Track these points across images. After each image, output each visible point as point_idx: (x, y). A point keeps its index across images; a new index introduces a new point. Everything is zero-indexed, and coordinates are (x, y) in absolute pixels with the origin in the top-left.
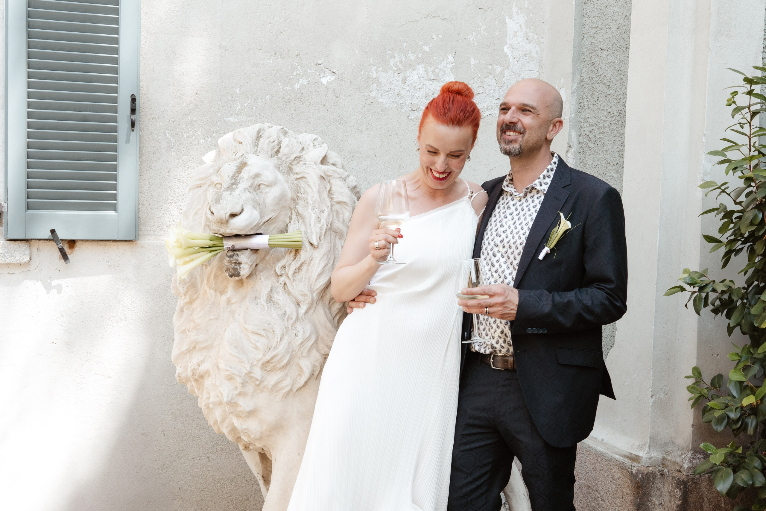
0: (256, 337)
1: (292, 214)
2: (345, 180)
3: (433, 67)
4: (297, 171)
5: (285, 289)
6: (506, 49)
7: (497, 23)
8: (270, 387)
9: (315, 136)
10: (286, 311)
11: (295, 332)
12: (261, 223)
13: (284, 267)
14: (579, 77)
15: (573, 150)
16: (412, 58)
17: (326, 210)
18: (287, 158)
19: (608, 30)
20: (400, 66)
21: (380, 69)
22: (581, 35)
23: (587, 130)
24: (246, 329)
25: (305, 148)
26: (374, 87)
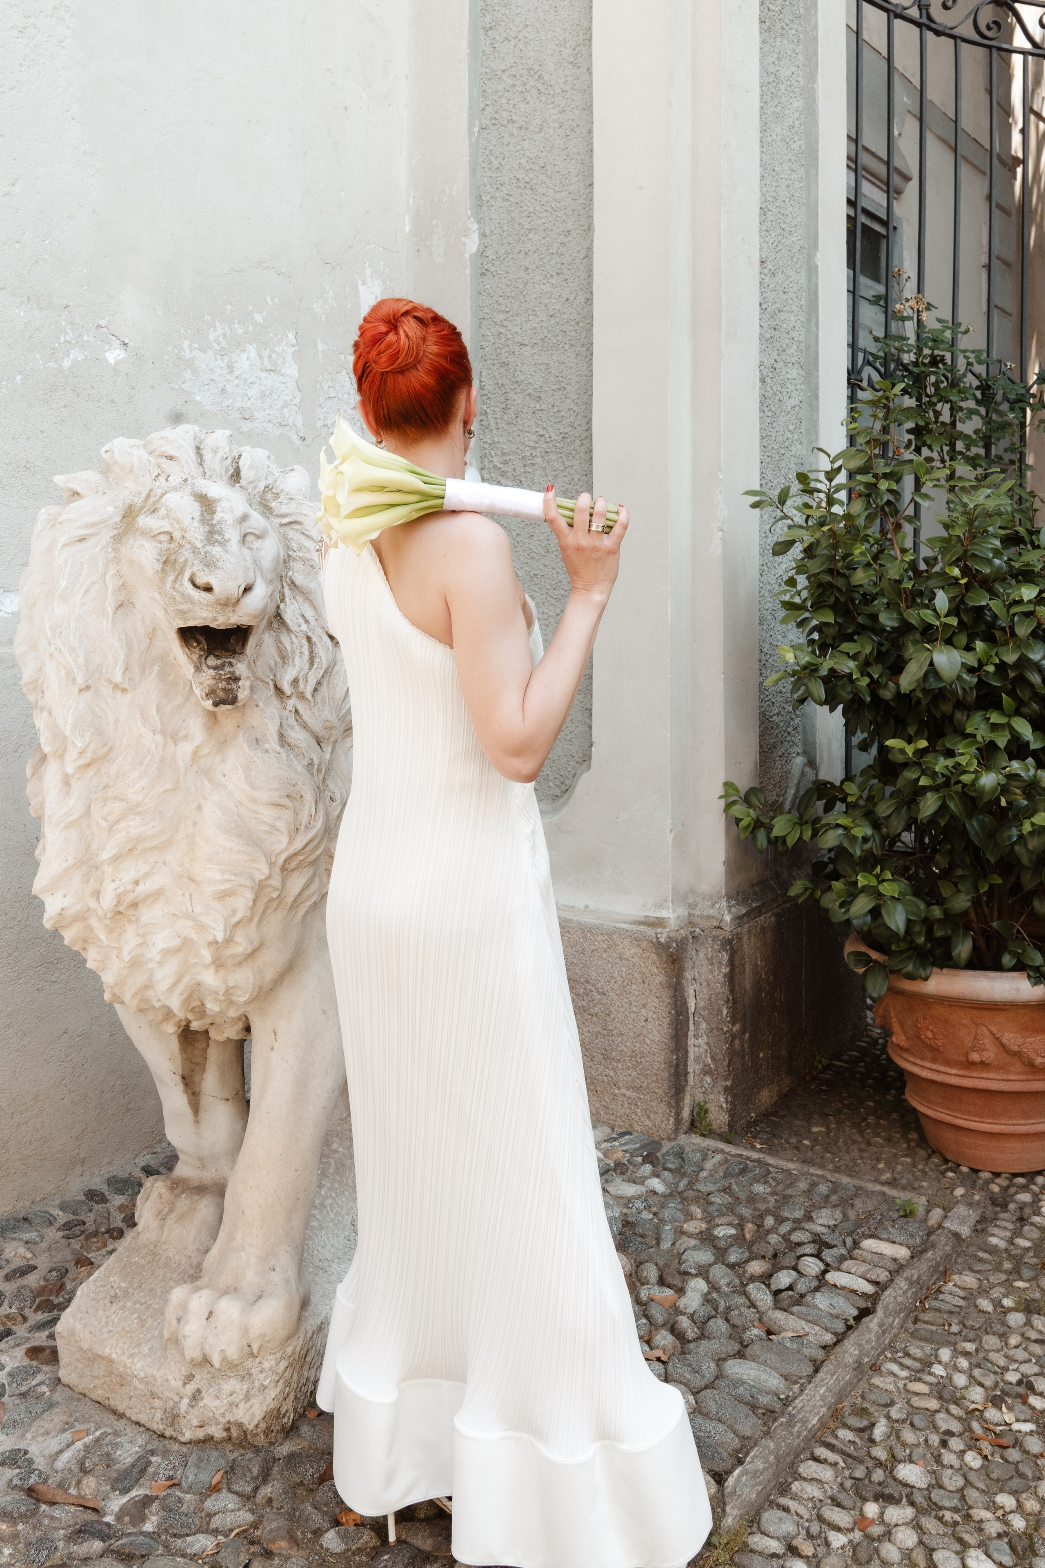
0: (273, 812)
1: (282, 585)
3: (268, 350)
4: (281, 512)
5: (296, 720)
7: (348, 289)
8: (291, 899)
10: (311, 759)
11: (328, 794)
13: (295, 681)
16: (240, 331)
18: (255, 487)
21: (196, 345)
24: (254, 800)
26: (188, 374)
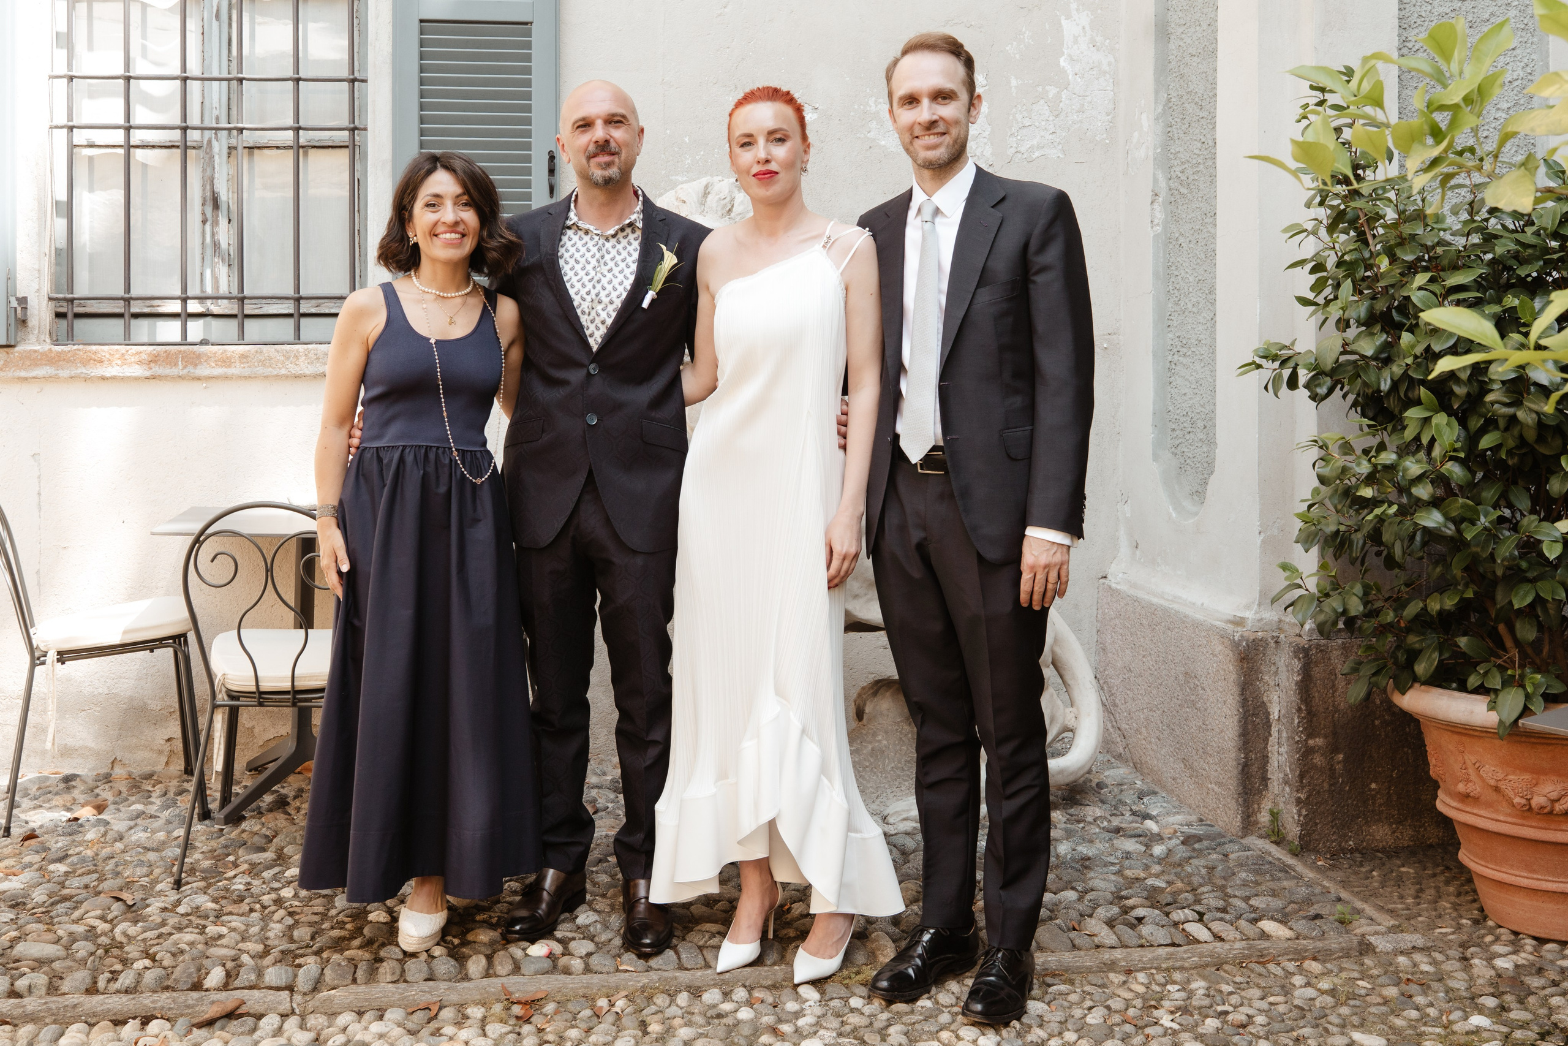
6: (1063, 62)
7: (1047, 26)
14: (1165, 96)
15: (1161, 199)
23: (1178, 169)
26: (873, 125)
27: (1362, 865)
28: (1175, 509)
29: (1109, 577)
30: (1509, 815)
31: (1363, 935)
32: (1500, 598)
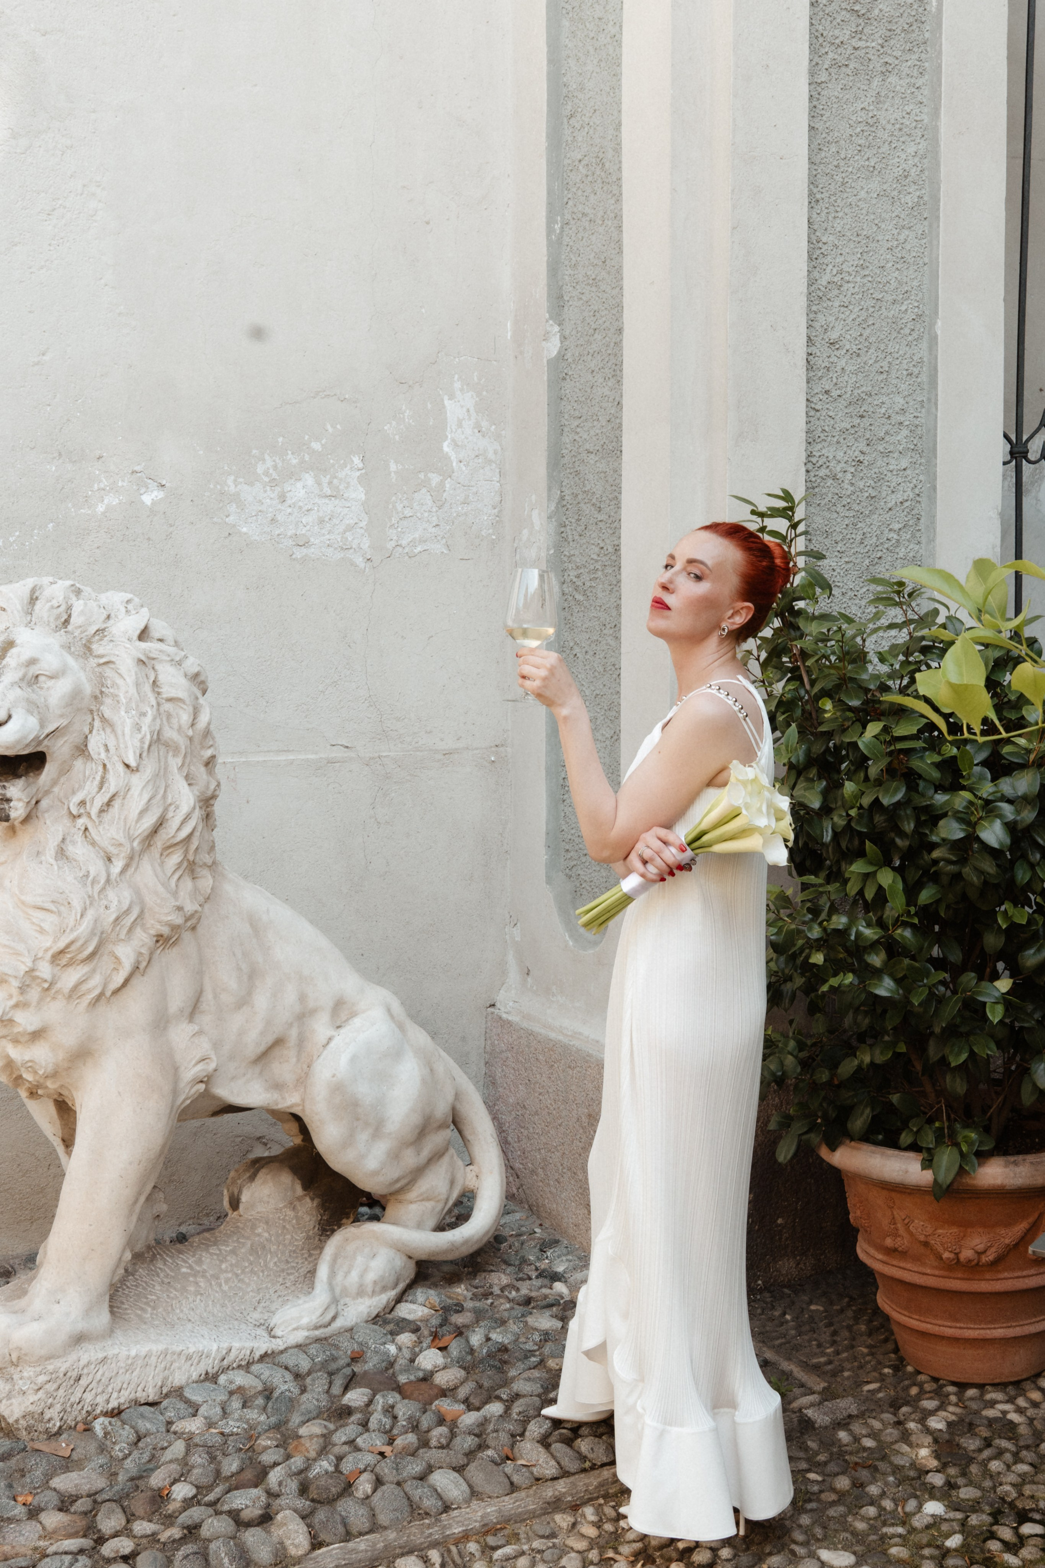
0: (40, 914)
1: (93, 720)
2: (179, 663)
3: (328, 477)
4: (99, 653)
5: (86, 837)
6: (446, 447)
8: (66, 991)
9: (129, 596)
10: (88, 872)
11: (104, 902)
12: (43, 736)
13: (83, 803)
14: (559, 492)
16: (294, 461)
17: (150, 712)
18: (82, 632)
19: (596, 423)
20: (275, 475)
21: (241, 480)
22: (557, 428)
23: (573, 574)
24: (23, 903)
25: (113, 615)
26: (233, 508)
27: (773, 1308)
28: (571, 936)
29: (498, 1005)
30: (936, 1268)
31: (800, 1410)
32: (933, 1052)
